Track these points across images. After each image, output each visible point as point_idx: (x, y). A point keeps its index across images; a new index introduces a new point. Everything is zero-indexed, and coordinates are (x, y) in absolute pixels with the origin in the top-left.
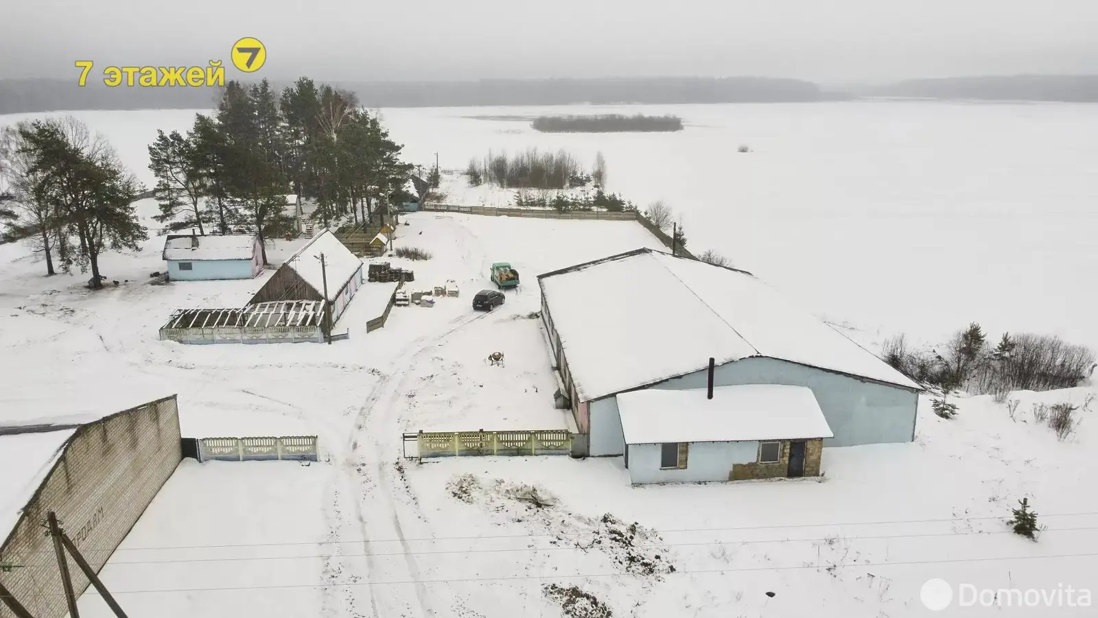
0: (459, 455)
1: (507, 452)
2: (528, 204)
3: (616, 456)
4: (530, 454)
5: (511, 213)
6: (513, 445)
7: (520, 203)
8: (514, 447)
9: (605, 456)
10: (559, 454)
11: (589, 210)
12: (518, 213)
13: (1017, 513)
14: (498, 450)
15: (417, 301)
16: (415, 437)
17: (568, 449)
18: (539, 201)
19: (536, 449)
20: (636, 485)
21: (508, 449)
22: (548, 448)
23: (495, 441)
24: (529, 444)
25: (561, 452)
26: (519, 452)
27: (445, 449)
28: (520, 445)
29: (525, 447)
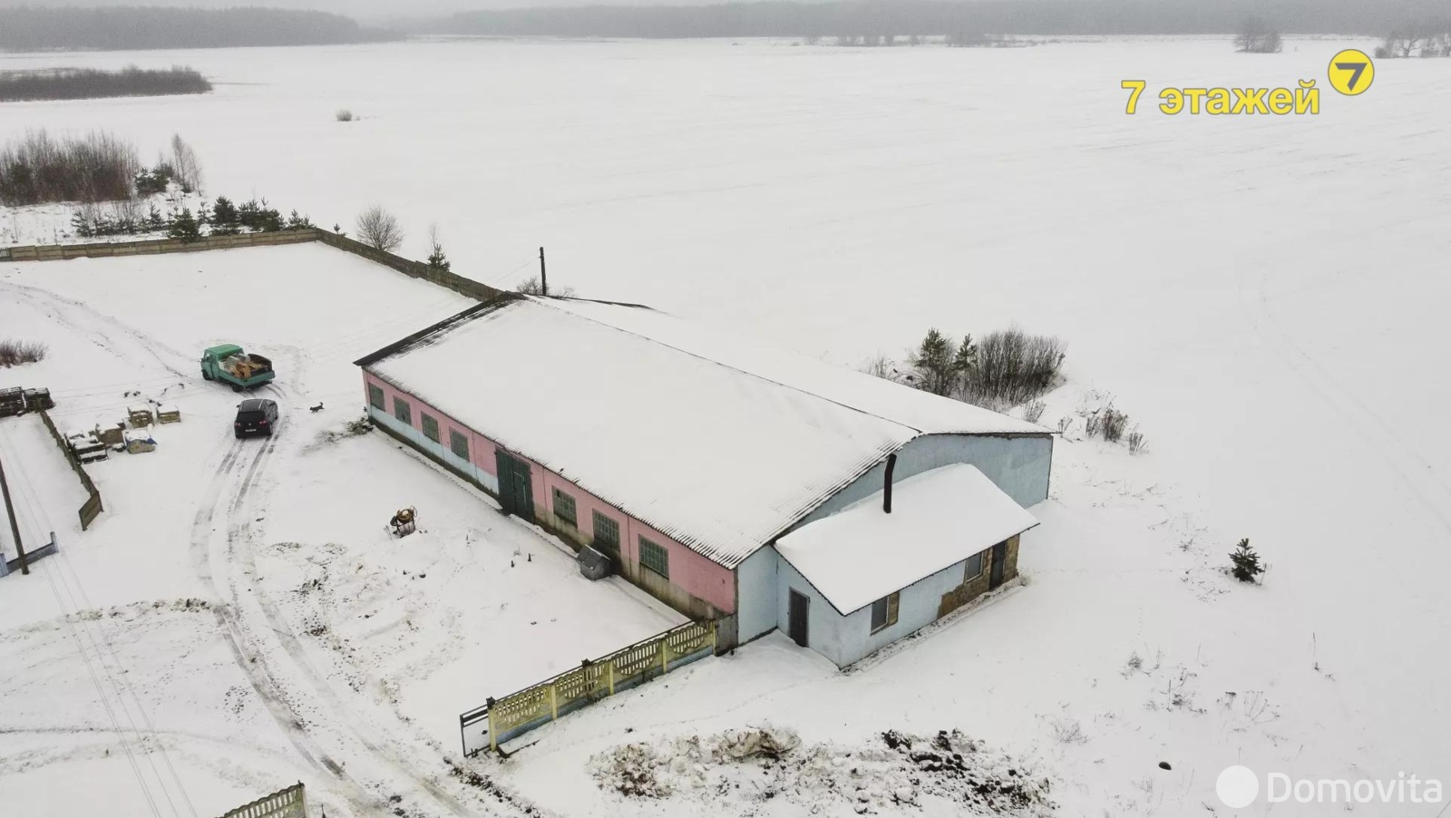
0: (560, 716)
1: (628, 683)
2: (100, 233)
3: (769, 632)
4: (661, 673)
5: (92, 252)
6: (636, 669)
7: (84, 232)
8: (637, 672)
9: (757, 637)
10: (699, 658)
11: (235, 232)
12: (109, 250)
13: (1235, 558)
14: (615, 685)
15: (119, 446)
16: (485, 712)
17: (711, 645)
18: (121, 224)
19: (668, 662)
20: (847, 669)
21: (632, 676)
22: (684, 655)
23: (611, 672)
24: (657, 658)
25: (701, 653)
26: (646, 677)
27: (535, 714)
28: (643, 665)
29: (653, 665)
